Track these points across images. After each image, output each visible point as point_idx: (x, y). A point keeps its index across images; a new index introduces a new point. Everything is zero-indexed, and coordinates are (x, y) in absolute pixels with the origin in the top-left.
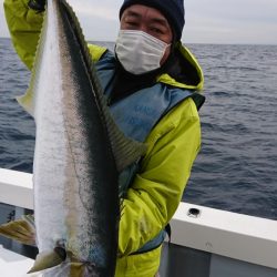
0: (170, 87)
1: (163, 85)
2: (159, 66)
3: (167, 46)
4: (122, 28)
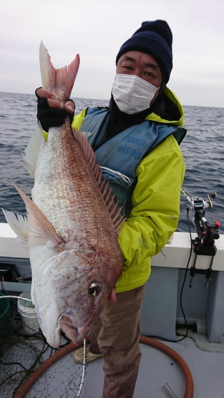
0: (157, 123)
1: (151, 122)
2: (149, 107)
3: (157, 89)
4: (118, 72)
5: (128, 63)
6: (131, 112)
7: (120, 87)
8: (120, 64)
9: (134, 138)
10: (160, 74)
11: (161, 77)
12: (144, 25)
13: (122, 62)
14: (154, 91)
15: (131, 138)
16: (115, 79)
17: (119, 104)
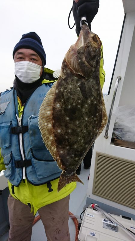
3: (41, 67)
5: (20, 56)
6: (30, 82)
7: (19, 69)
8: (16, 57)
9: (43, 94)
10: (40, 59)
11: (41, 60)
12: (23, 36)
13: (16, 56)
14: (39, 68)
15: (42, 95)
16: (15, 66)
17: (21, 79)
